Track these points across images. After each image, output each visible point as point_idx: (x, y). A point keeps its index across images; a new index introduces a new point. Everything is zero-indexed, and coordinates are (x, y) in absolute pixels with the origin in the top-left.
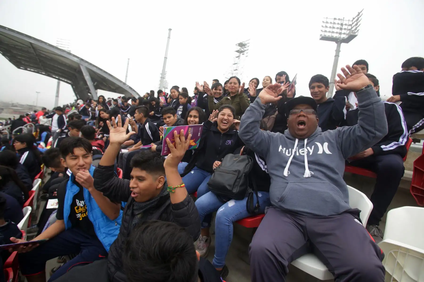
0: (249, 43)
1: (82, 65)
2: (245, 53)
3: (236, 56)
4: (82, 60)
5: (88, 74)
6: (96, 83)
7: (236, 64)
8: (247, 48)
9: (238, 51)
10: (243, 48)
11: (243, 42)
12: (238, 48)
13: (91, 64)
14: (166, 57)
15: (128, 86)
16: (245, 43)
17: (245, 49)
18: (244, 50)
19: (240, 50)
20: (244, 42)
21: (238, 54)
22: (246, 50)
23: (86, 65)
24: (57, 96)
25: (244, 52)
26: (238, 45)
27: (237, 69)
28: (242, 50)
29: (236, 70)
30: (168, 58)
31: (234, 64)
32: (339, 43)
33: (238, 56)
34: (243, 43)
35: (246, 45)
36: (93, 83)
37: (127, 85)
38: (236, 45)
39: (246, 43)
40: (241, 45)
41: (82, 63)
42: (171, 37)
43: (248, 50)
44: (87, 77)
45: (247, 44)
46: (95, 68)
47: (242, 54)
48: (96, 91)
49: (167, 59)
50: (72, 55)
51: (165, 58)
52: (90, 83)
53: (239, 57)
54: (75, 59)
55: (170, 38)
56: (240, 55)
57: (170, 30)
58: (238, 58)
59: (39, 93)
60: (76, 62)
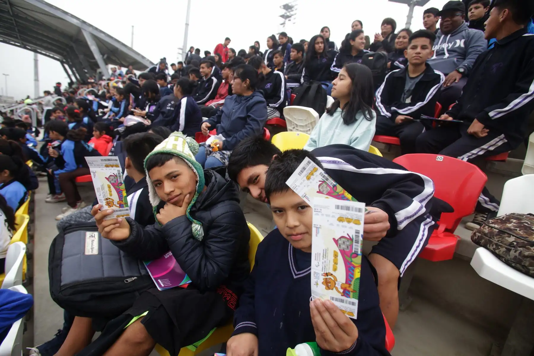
1: (85, 30)
2: (292, 18)
4: (84, 22)
5: (94, 42)
6: (105, 56)
8: (295, 12)
9: (282, 16)
10: (289, 12)
11: (289, 3)
12: (283, 12)
13: (96, 29)
14: (187, 23)
16: (292, 5)
17: (292, 13)
18: (290, 14)
19: (286, 15)
20: (291, 3)
21: (282, 20)
22: (292, 15)
23: (90, 29)
24: (37, 80)
25: (290, 17)
26: (283, 7)
28: (288, 14)
32: (412, 5)
33: (282, 22)
34: (290, 5)
35: (293, 7)
36: (101, 56)
38: (280, 7)
39: (294, 4)
40: (287, 7)
41: (85, 27)
43: (295, 14)
44: (94, 48)
46: (103, 35)
47: (288, 19)
48: (107, 66)
49: (189, 26)
50: (70, 15)
52: (98, 56)
53: (285, 24)
54: (74, 21)
56: (285, 21)
58: (282, 26)
59: (8, 75)
60: (77, 25)
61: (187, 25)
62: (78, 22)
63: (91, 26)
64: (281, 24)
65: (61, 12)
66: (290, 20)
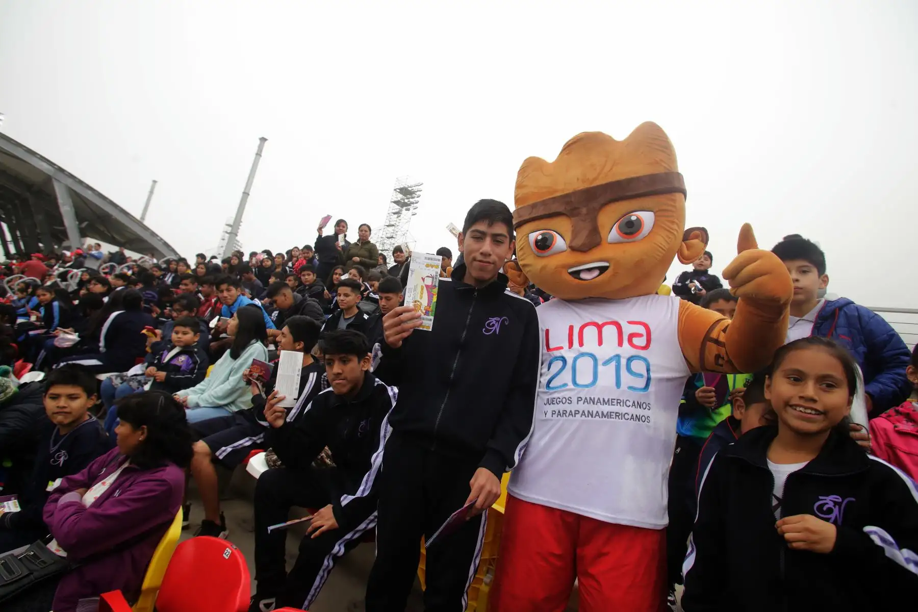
0: (420, 191)
1: (58, 181)
2: (411, 208)
3: (394, 211)
4: (61, 170)
5: (70, 201)
6: (85, 224)
7: (393, 225)
8: (416, 199)
9: (397, 203)
10: (407, 199)
11: (409, 187)
12: (399, 197)
13: (81, 182)
14: (247, 191)
15: (162, 239)
16: (413, 189)
17: (411, 200)
18: (409, 201)
19: (402, 201)
20: (411, 187)
21: (397, 208)
22: (413, 203)
23: (69, 182)
25: (409, 205)
26: (398, 190)
27: (394, 236)
29: (392, 237)
30: (250, 194)
31: (388, 226)
33: (396, 211)
34: (410, 189)
35: (414, 192)
36: (77, 223)
37: (159, 238)
38: (395, 190)
39: (415, 189)
40: (405, 191)
41: (60, 176)
42: (263, 154)
43: (417, 203)
44: (66, 209)
45: (416, 192)
46: (90, 192)
47: (405, 208)
48: (83, 239)
49: (249, 197)
50: (39, 156)
51: (244, 193)
53: (399, 215)
54: (44, 167)
55: (261, 156)
56: (401, 211)
57: (263, 140)
58: (396, 216)
60: (46, 172)
61: (246, 194)
62: (50, 168)
63: (71, 176)
64: (394, 213)
65: (25, 151)
66: (408, 210)
